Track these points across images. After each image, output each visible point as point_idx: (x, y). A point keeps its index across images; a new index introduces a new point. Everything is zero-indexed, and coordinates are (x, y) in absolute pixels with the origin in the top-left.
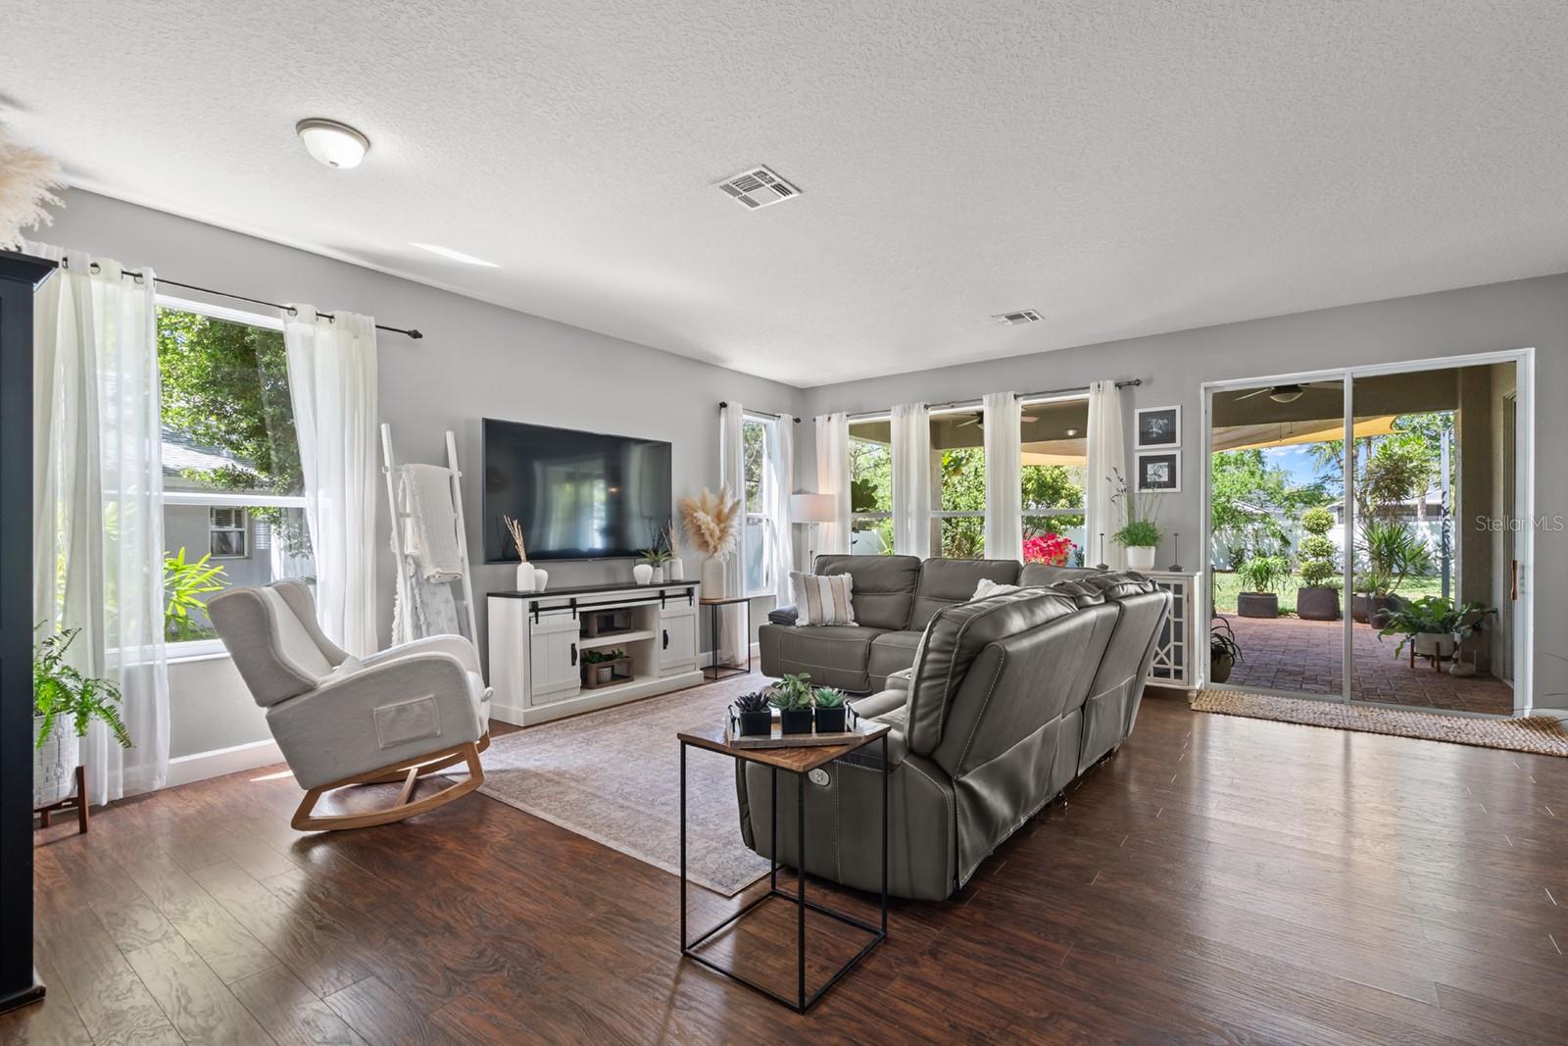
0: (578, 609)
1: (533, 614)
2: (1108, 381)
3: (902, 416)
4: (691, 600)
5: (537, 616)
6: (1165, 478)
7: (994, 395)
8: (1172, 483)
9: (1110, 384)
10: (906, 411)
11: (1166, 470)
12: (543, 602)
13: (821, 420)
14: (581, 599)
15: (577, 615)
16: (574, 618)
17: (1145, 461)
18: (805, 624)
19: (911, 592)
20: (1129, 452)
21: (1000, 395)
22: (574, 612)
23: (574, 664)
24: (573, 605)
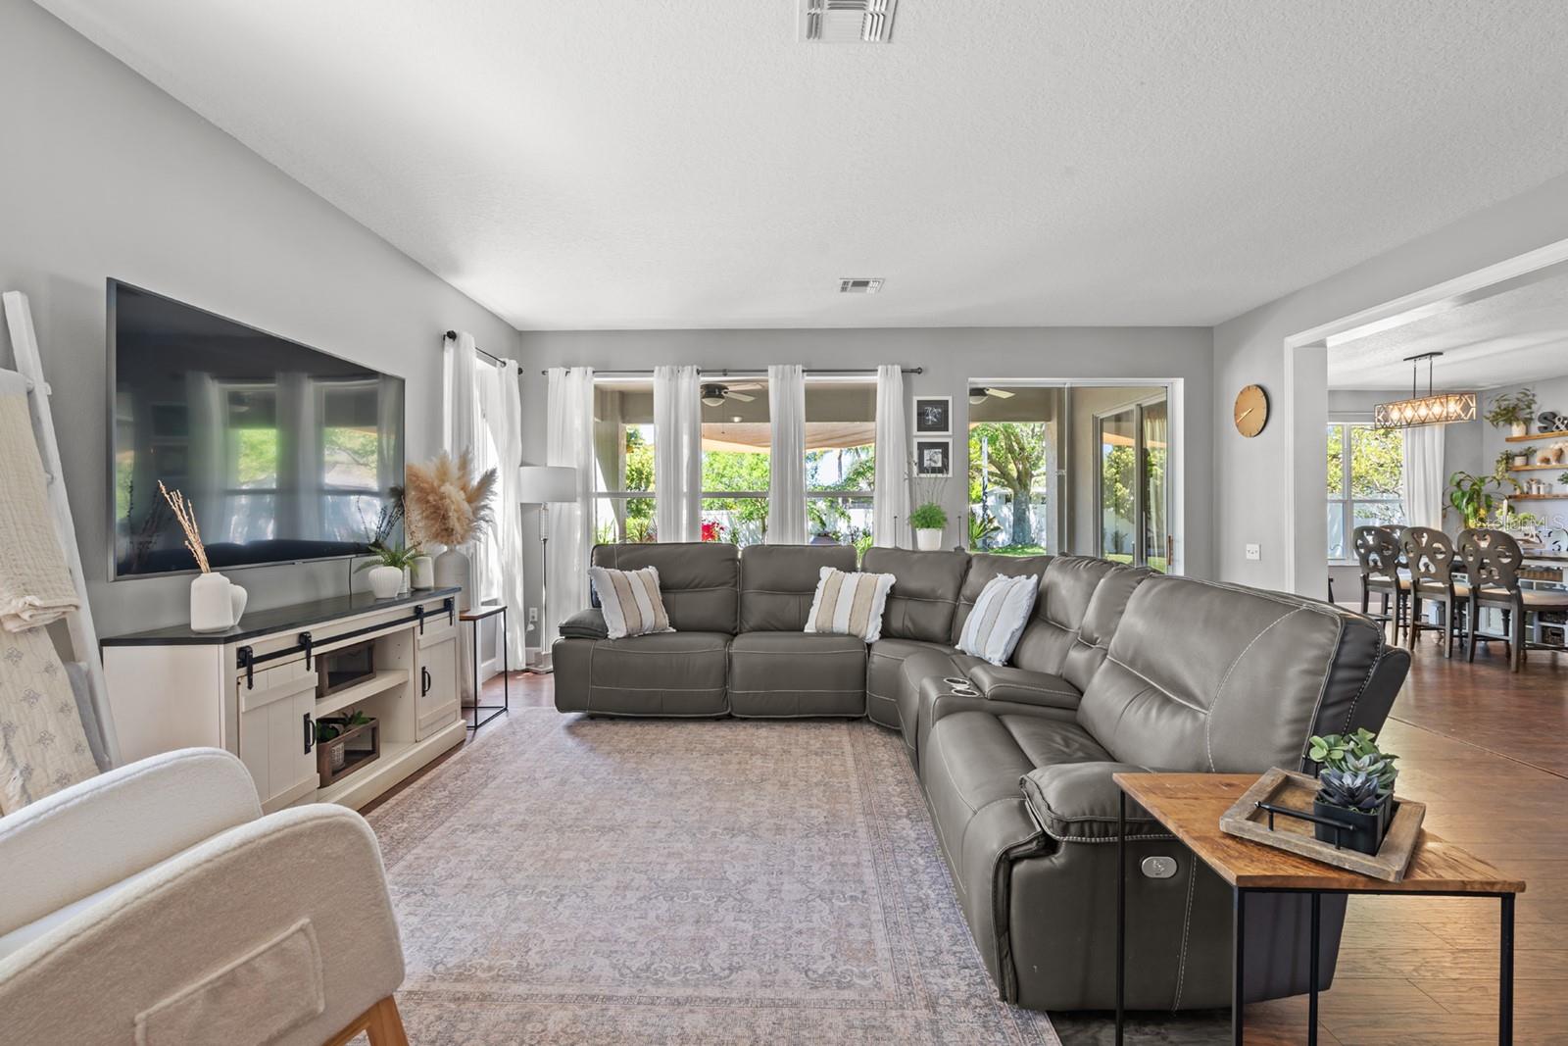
0: (315, 651)
1: (243, 671)
2: (896, 366)
3: (670, 380)
4: (451, 616)
5: (250, 674)
6: (939, 464)
7: (781, 367)
8: (944, 469)
9: (898, 369)
10: (674, 375)
11: (940, 456)
12: (259, 645)
13: (555, 374)
14: (317, 631)
15: (313, 660)
16: (308, 669)
17: (922, 446)
18: (622, 636)
19: (735, 585)
20: (909, 437)
21: (787, 367)
22: (308, 657)
23: (307, 750)
24: (305, 643)
